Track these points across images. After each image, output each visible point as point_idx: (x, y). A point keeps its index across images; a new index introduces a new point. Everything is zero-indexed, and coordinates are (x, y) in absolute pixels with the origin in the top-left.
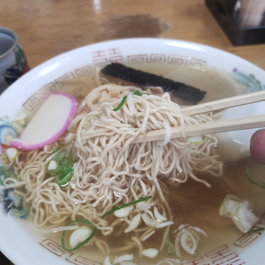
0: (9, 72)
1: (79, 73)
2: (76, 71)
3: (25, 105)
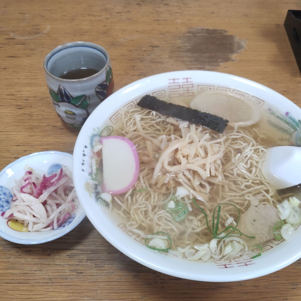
0: (99, 87)
1: (155, 95)
2: (153, 93)
3: (111, 119)
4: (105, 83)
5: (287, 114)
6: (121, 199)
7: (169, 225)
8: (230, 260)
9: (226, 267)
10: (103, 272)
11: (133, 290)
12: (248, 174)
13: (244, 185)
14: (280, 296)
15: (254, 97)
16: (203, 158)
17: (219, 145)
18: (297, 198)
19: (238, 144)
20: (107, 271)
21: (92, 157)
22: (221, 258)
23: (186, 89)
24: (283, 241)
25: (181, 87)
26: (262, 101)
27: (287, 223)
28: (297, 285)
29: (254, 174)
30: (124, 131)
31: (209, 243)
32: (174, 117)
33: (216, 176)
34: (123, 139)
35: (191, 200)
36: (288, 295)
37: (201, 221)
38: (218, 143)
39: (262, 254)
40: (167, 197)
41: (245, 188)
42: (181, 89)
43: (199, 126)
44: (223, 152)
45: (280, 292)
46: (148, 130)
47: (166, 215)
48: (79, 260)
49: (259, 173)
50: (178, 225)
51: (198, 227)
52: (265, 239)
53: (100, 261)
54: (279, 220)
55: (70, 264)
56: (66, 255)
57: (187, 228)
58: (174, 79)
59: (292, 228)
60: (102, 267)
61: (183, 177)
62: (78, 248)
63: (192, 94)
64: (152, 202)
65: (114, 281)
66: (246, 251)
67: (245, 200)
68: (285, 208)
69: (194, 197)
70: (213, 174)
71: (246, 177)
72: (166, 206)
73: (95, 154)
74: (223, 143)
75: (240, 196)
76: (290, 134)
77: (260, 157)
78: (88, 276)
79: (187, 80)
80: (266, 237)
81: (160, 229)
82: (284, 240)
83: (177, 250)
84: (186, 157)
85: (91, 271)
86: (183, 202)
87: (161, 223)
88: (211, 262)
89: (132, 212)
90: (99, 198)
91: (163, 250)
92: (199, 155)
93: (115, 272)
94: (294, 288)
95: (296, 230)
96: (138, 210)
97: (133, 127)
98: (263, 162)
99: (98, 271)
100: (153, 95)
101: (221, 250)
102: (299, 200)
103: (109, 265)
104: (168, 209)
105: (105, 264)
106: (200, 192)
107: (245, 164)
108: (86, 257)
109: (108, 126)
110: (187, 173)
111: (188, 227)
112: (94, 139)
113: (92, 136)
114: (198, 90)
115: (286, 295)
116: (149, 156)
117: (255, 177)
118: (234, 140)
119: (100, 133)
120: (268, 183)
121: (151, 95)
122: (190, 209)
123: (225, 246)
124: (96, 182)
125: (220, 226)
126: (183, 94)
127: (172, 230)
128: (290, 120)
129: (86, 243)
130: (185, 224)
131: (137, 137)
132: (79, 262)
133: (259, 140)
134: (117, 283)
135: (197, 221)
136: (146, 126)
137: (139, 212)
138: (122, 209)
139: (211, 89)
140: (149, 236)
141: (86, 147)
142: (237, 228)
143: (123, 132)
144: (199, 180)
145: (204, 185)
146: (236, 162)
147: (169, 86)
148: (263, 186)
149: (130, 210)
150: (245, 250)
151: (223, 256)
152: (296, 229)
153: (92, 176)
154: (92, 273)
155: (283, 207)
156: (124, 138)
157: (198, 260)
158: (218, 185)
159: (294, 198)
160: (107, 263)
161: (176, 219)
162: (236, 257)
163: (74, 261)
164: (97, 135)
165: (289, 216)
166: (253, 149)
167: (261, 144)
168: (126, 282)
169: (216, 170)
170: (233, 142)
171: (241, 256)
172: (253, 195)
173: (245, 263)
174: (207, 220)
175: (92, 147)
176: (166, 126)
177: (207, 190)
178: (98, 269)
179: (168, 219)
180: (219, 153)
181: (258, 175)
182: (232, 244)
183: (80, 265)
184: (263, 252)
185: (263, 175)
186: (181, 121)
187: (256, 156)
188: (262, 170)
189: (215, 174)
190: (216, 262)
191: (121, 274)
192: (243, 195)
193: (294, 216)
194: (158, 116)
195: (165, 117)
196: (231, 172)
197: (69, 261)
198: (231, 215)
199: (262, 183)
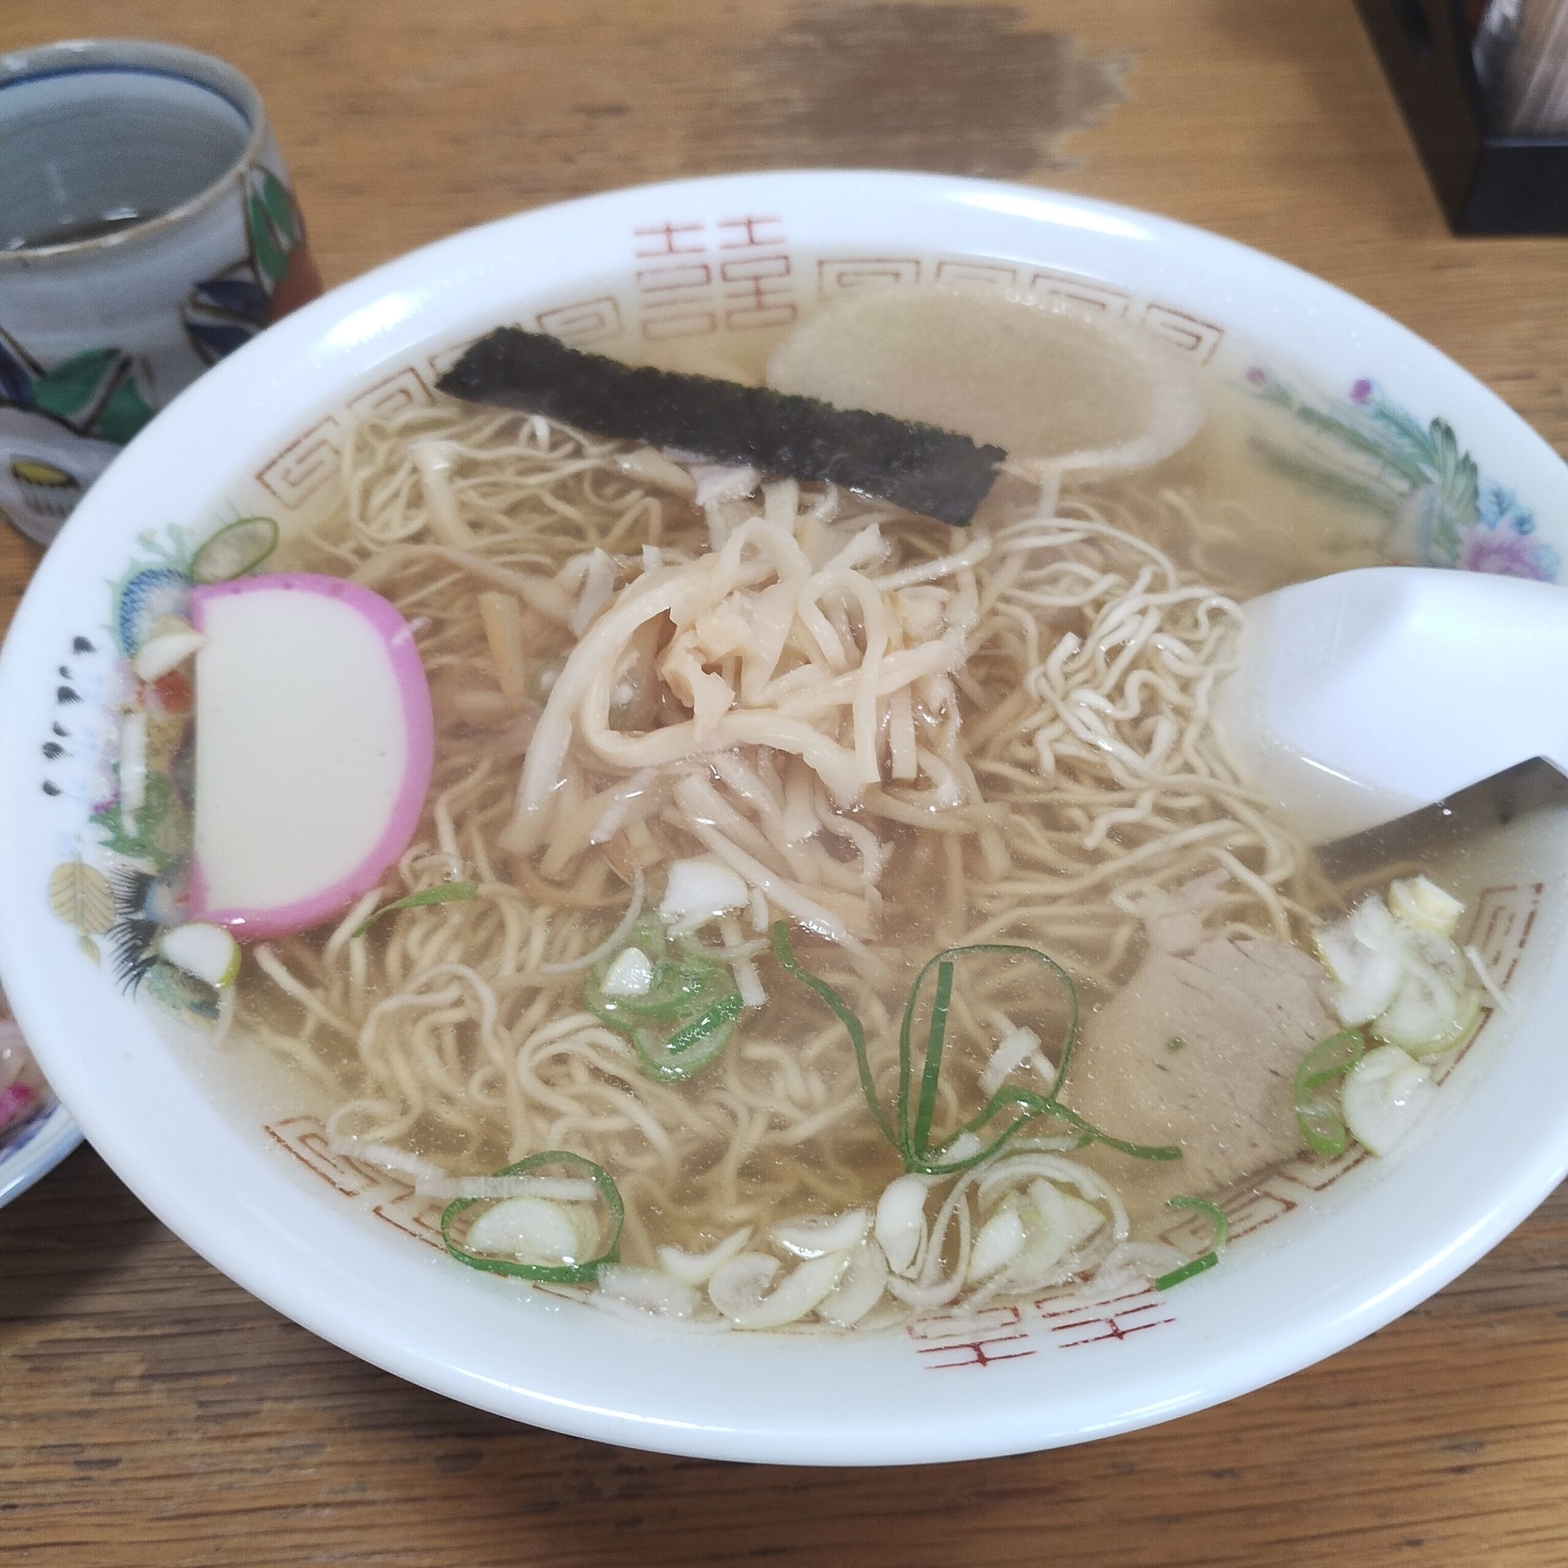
0: (204, 298)
1: (553, 327)
2: (539, 318)
3: (269, 477)
4: (246, 275)
5: (1362, 389)
6: (305, 956)
7: (614, 1111)
8: (1015, 1311)
9: (983, 1360)
10: (247, 1452)
11: (438, 1550)
12: (1130, 756)
13: (1101, 826)
14: (1376, 1522)
15: (1158, 307)
16: (838, 672)
17: (940, 593)
18: (1439, 884)
19: (1064, 584)
20: (274, 1442)
21: (128, 711)
22: (955, 1302)
23: (749, 286)
24: (1357, 1162)
25: (716, 273)
26: (1210, 326)
27: (1382, 1043)
28: (1481, 1444)
29: (1168, 758)
30: (350, 544)
31: (873, 1210)
32: (665, 448)
33: (921, 783)
34: (335, 591)
35: (761, 935)
36: (1424, 1517)
37: (825, 1066)
38: (939, 582)
39: (1221, 1251)
40: (608, 932)
41: (1111, 847)
42: (718, 287)
43: (821, 490)
44: (970, 634)
45: (1374, 1500)
46: (499, 530)
47: (594, 1046)
48: (92, 1380)
49: (1197, 751)
50: (678, 1104)
51: (808, 1107)
52: (1245, 1160)
53: (232, 1379)
54: (1335, 1030)
55: (31, 1410)
56: (14, 1356)
57: (733, 1116)
58: (669, 230)
59: (1418, 1074)
60: (245, 1415)
61: (712, 798)
62: (90, 1308)
63: (785, 313)
64: (508, 968)
65: (317, 1505)
66: (1117, 1245)
67: (1117, 919)
68: (1367, 952)
69: (778, 917)
70: (904, 767)
71: (1119, 774)
72: (597, 983)
73: (149, 689)
74: (967, 580)
75: (1083, 897)
76: (1388, 511)
77: (1207, 649)
78: (149, 1479)
79: (750, 232)
80: (1254, 1145)
81: (553, 1137)
82: (1368, 1153)
83: (658, 1266)
84: (729, 668)
85: (166, 1449)
86: (708, 953)
87: (554, 1099)
88: (887, 1328)
89: (366, 1038)
90: (151, 962)
91: (562, 1276)
92: (813, 656)
93: (322, 1446)
94: (1460, 1470)
95: (1440, 1083)
96: (415, 1021)
97: (406, 518)
98: (1218, 680)
99: (216, 1447)
100: (541, 325)
101: (951, 1249)
102: (1456, 897)
103: (287, 1399)
104: (610, 1007)
105: (261, 1399)
106: (824, 883)
107: (1110, 698)
108: (143, 1360)
109: (245, 515)
110: (737, 775)
111: (742, 1113)
112: (142, 595)
113: (131, 577)
114: (820, 289)
115: (1416, 1518)
116: (495, 686)
117: (1177, 772)
118: (1037, 558)
119: (189, 557)
120: (1259, 808)
121: (530, 326)
122: (753, 995)
123: (980, 1217)
124: (145, 865)
125: (947, 1090)
126: (729, 314)
127: (635, 1139)
128: (1379, 425)
129: (143, 1273)
130: (721, 1096)
131: (428, 576)
132: (95, 1394)
133: (1196, 555)
134: (337, 1512)
135: (804, 1070)
136: (492, 506)
137: (419, 1035)
138: (310, 1025)
139: (897, 275)
140: (473, 1188)
141: (81, 645)
142: (1062, 1098)
143: (344, 551)
144: (815, 812)
145: (847, 841)
146: (1052, 688)
147: (639, 274)
148: (1223, 826)
149: (359, 1025)
150: (1110, 1237)
151: (969, 1290)
152: (1438, 1079)
153: (116, 828)
154: (174, 1457)
155: (1353, 947)
156: (341, 581)
157: (799, 1322)
158: (938, 837)
159: (1423, 884)
160: (274, 1391)
161: (659, 1068)
162: (1050, 1287)
163: (61, 1390)
164: (169, 574)
165: (1396, 997)
166: (1159, 607)
167: (1211, 580)
168: (397, 1501)
169: (924, 741)
170: (1034, 574)
171: (1086, 1277)
172: (1164, 886)
173: (1111, 1322)
174: (862, 1058)
175: (130, 645)
176: (618, 504)
177: (862, 870)
178: (214, 1429)
179: (610, 1068)
180: (945, 637)
181: (1195, 761)
182: (1026, 1201)
183: (98, 1411)
184: (1229, 1240)
185: (1222, 762)
186: (706, 464)
187: (1179, 647)
188: (1220, 729)
189: (920, 769)
190: (919, 1329)
191: (360, 1455)
192: (1102, 889)
193: (1428, 996)
194: (568, 448)
195: (609, 447)
196: (1023, 753)
197: (33, 1392)
198: (1019, 1021)
199: (1219, 811)
